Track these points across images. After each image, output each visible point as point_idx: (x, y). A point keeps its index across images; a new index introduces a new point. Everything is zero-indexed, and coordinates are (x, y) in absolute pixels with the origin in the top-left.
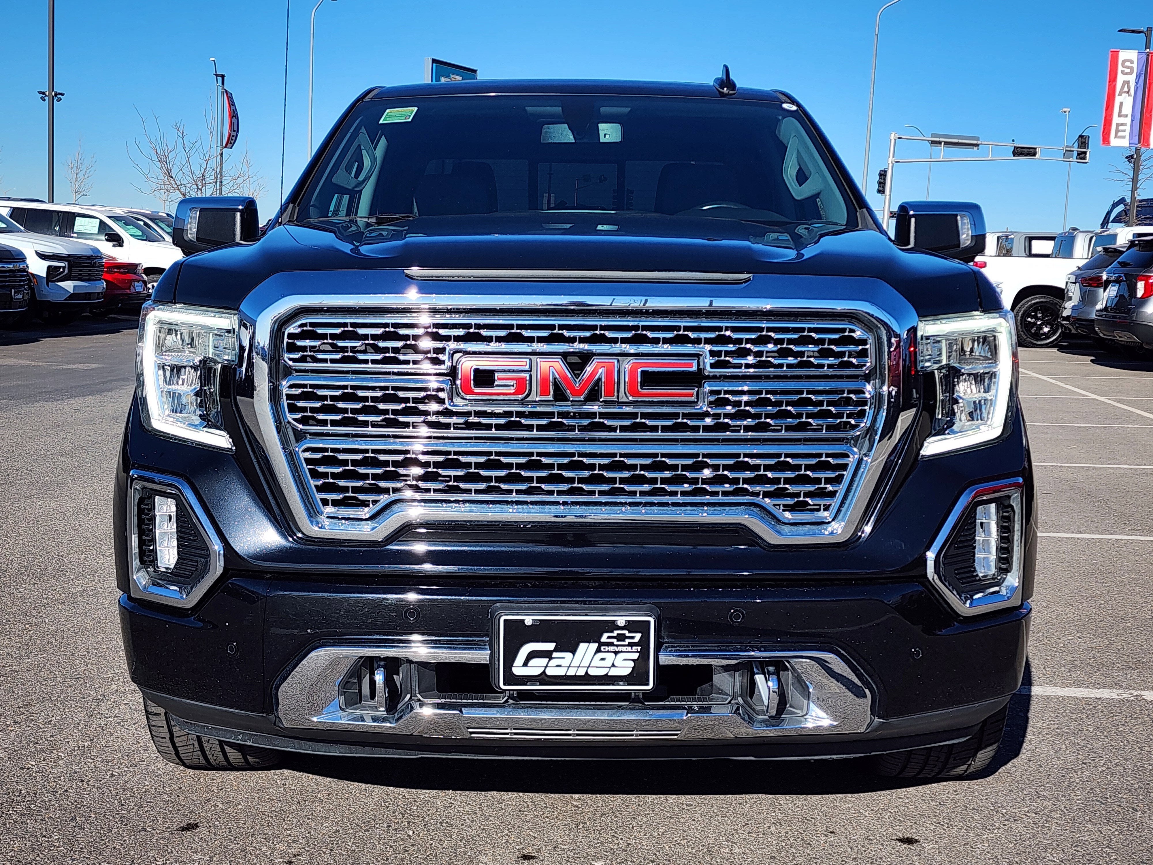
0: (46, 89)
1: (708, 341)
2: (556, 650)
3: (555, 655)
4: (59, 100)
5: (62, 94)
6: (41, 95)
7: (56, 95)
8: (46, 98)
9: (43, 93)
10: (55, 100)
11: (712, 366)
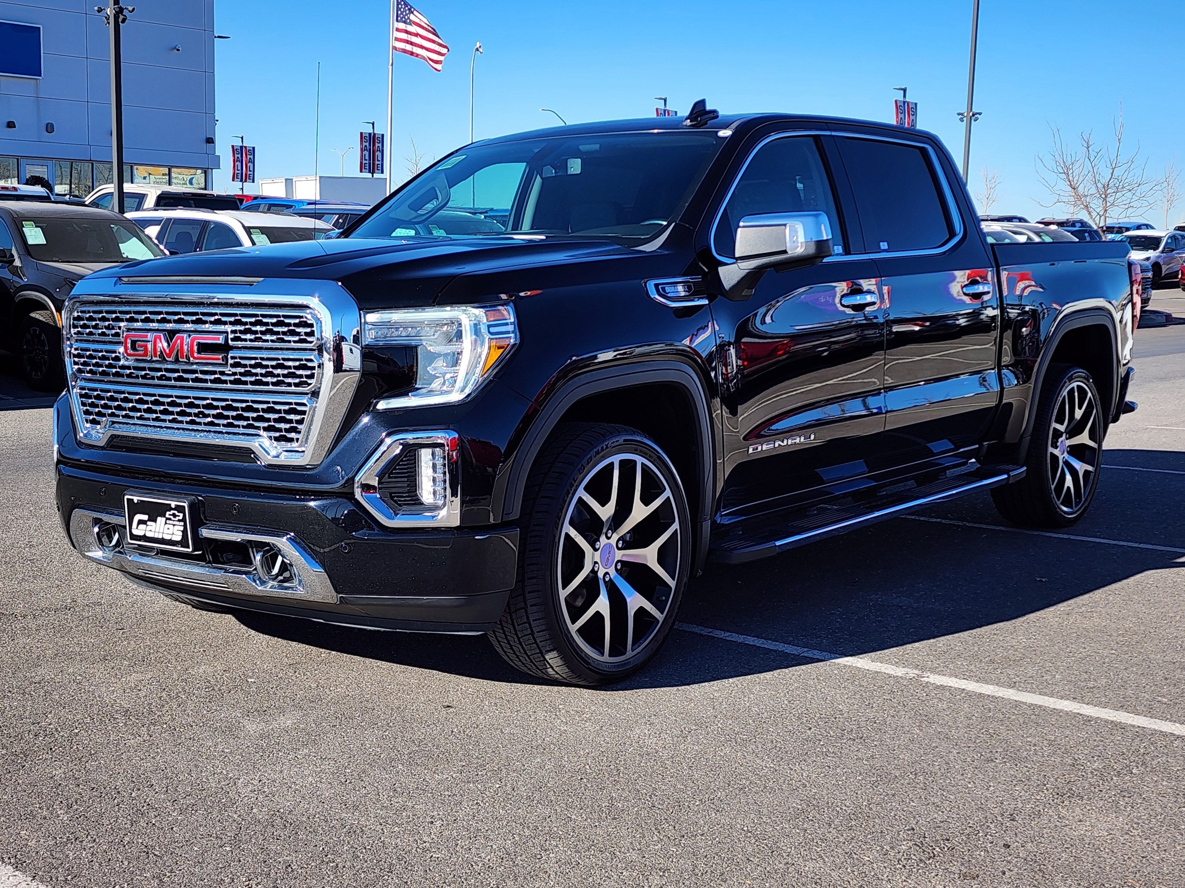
0: (964, 110)
1: (231, 323)
2: (149, 520)
3: (149, 523)
4: (975, 120)
5: (980, 114)
6: (960, 116)
7: (973, 115)
8: (965, 119)
9: (962, 114)
10: (973, 121)
11: (232, 340)
